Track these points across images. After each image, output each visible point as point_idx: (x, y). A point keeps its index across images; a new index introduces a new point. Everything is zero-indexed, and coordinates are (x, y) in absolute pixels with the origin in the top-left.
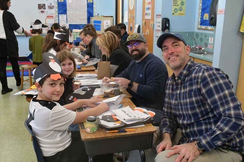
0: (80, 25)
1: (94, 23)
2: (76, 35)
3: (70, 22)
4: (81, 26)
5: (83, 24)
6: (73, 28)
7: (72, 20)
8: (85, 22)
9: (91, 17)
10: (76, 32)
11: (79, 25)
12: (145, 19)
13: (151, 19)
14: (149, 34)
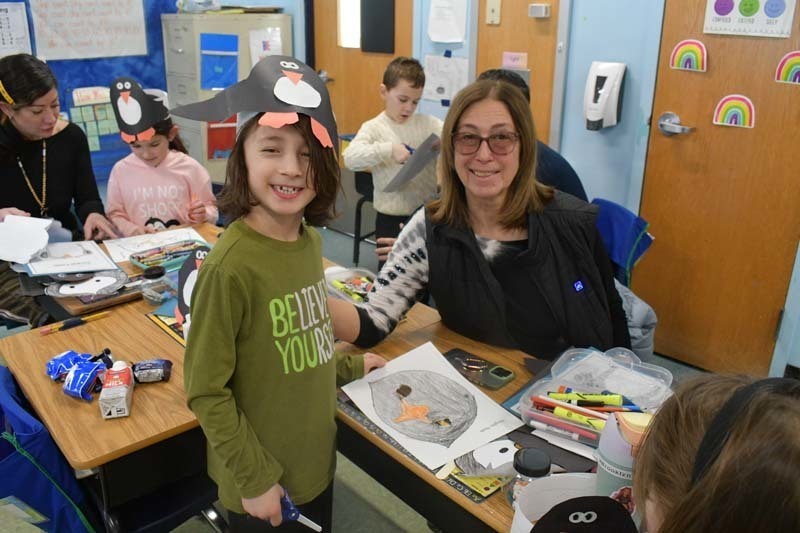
0: (111, 59)
1: (203, 47)
2: (96, 121)
3: (52, 45)
4: (119, 67)
5: (124, 53)
6: (71, 78)
7: (65, 35)
8: (136, 45)
9: (165, 17)
10: (93, 106)
11: (106, 63)
12: (705, 31)
13: (788, 36)
14: (750, 124)
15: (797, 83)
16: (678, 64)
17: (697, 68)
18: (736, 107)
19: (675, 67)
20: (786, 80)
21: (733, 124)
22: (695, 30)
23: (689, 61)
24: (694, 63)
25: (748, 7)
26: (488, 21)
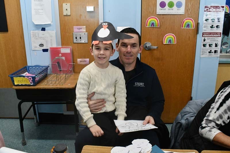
12: (157, 14)
13: (184, 14)
14: (175, 43)
15: (188, 28)
16: (149, 25)
17: (156, 26)
18: (170, 38)
19: (148, 26)
20: (184, 27)
21: (170, 43)
22: (154, 13)
23: (153, 24)
24: (155, 25)
25: (171, 5)
26: (65, 14)
